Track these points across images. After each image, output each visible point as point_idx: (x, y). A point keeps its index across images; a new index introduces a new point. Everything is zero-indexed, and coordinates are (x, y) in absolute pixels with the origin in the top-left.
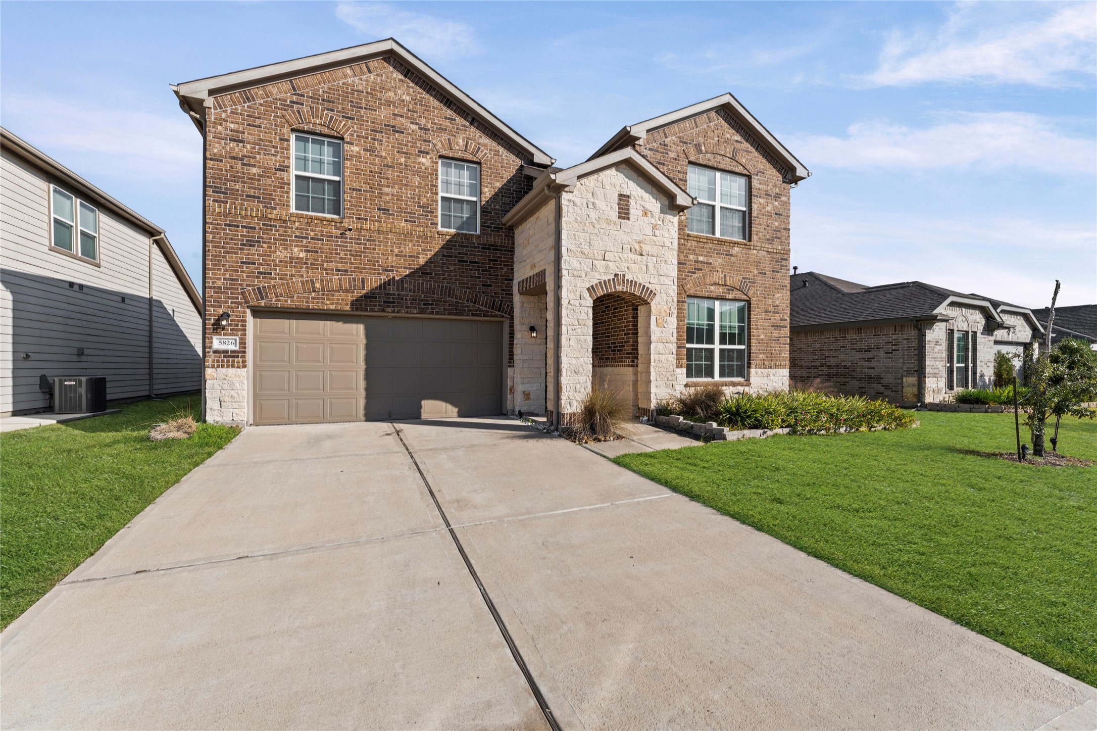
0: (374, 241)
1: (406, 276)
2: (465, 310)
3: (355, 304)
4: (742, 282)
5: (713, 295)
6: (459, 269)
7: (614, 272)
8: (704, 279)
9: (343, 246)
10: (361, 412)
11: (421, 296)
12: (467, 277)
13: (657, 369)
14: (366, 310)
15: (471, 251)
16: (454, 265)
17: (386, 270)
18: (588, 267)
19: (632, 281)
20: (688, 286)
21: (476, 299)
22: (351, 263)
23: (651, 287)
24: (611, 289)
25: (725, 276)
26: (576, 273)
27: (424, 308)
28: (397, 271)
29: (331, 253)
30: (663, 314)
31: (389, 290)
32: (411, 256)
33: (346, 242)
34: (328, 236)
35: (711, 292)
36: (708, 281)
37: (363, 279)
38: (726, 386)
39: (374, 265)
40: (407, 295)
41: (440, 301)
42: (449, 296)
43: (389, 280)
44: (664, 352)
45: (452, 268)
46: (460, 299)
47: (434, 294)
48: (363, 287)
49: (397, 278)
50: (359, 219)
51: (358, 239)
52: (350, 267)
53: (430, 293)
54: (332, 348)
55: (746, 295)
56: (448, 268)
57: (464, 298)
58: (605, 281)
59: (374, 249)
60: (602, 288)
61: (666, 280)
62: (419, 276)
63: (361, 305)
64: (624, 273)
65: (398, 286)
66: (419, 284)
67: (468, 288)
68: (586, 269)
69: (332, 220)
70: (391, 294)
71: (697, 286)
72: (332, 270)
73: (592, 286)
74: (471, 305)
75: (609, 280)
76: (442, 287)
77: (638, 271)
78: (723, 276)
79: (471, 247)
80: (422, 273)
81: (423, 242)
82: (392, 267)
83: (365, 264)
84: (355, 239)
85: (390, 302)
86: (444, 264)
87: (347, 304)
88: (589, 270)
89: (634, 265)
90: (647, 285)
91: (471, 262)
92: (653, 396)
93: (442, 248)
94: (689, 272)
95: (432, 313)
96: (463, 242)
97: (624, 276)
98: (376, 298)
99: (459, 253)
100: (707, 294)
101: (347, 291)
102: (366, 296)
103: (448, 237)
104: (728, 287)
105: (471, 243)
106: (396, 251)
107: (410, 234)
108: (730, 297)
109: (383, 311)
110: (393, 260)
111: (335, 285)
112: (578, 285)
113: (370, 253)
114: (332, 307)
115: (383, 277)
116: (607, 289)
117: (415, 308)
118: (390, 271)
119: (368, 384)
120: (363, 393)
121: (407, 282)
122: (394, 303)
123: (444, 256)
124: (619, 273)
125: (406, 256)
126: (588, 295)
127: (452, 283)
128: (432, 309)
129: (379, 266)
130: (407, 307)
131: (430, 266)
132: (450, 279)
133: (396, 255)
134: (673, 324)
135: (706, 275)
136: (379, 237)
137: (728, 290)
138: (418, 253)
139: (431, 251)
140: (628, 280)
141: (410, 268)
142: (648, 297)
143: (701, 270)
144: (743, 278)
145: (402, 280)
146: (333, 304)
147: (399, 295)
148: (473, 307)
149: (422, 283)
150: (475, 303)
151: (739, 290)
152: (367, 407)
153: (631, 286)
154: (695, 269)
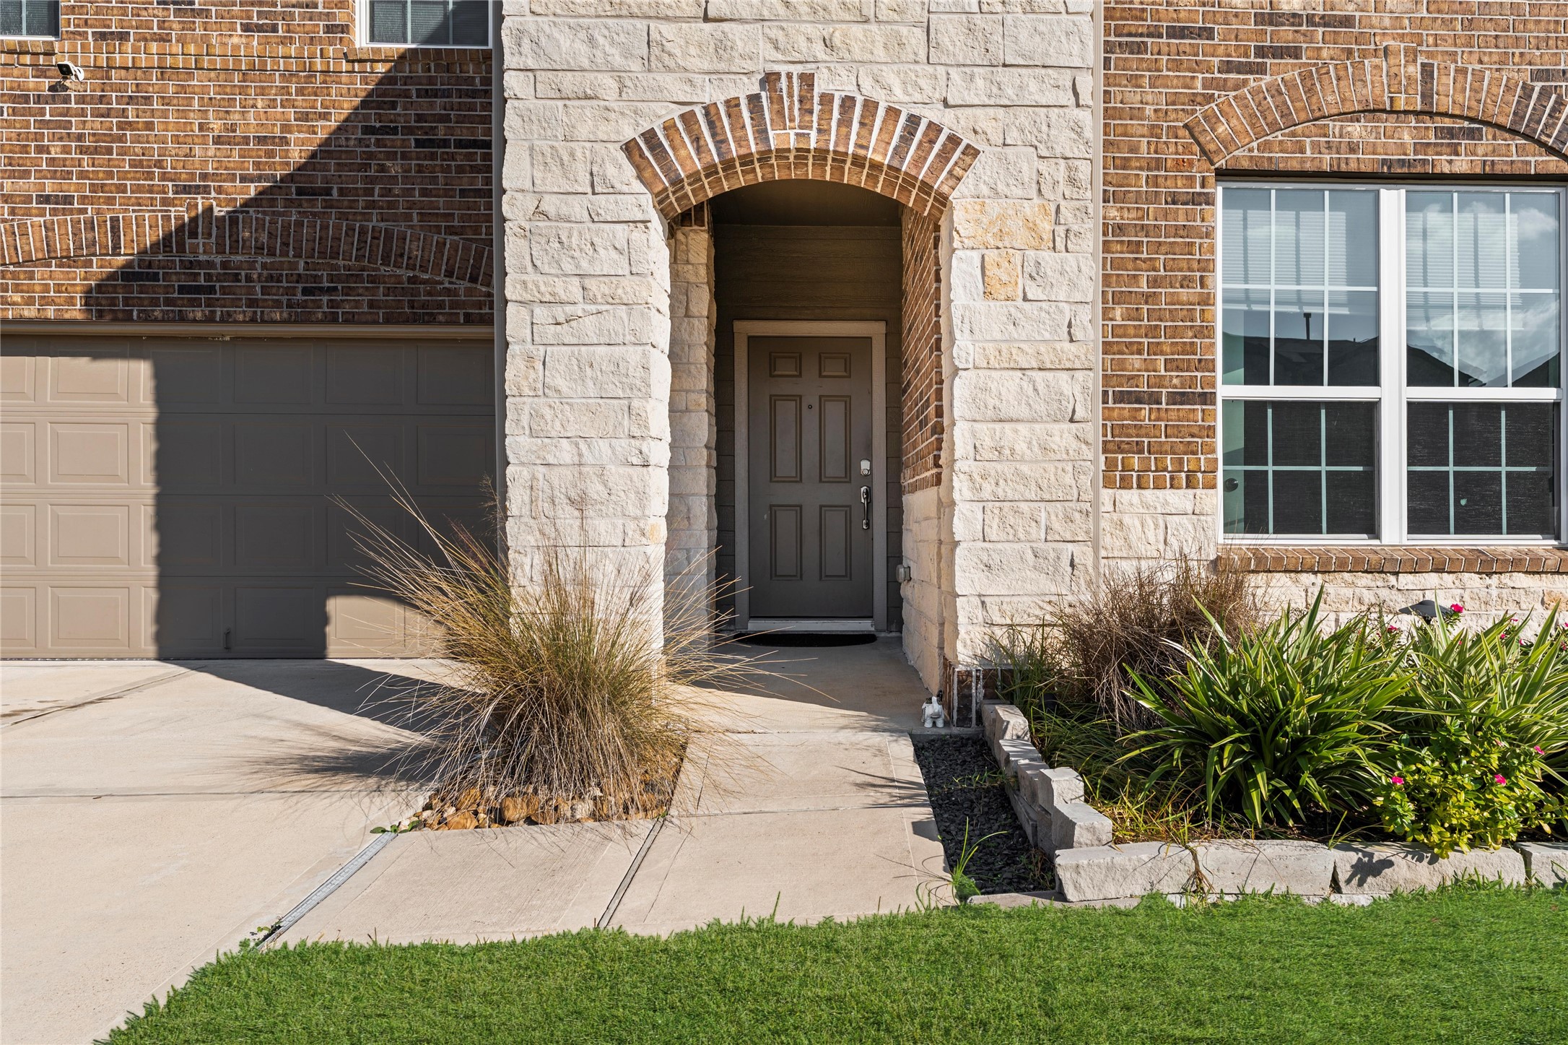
0: (148, 100)
1: (247, 204)
2: (441, 305)
3: (98, 298)
4: (1527, 91)
5: (1363, 161)
6: (420, 169)
7: (760, 68)
8: (1310, 91)
9: (59, 125)
10: (145, 628)
11: (293, 266)
12: (447, 193)
13: (988, 489)
14: (128, 318)
15: (461, 106)
16: (405, 156)
17: (186, 190)
18: (627, 54)
19: (848, 102)
20: (1222, 129)
21: (476, 267)
22: (82, 175)
23: (947, 120)
24: (740, 141)
25: (1427, 70)
26: (569, 82)
27: (304, 305)
28: (219, 190)
29: (25, 149)
30: (1021, 237)
31: (194, 251)
32: (261, 140)
33: (67, 113)
34: (14, 99)
35: (1353, 149)
36: (1329, 99)
37: (115, 220)
38: (1439, 570)
39: (150, 176)
40: (252, 265)
41: (358, 278)
42: (386, 261)
43: (194, 220)
44: (1024, 412)
45: (395, 168)
46: (424, 269)
47: (335, 255)
48: (116, 246)
49: (219, 211)
50: (102, 36)
51: (101, 99)
52: (79, 188)
53: (322, 254)
54: (56, 436)
55: (1551, 151)
56: (382, 168)
57: (437, 265)
58: (709, 111)
59: (149, 126)
60: (697, 140)
61: (1033, 86)
62: (289, 203)
63: (113, 302)
64: (808, 69)
65: (221, 237)
66: (286, 227)
67: (451, 231)
68: (618, 61)
69: (22, 51)
70: (200, 264)
71: (1274, 127)
72: (28, 199)
73: (650, 136)
74: (463, 285)
75: (732, 104)
76: (363, 231)
77: (880, 54)
78: (1415, 70)
79: (460, 94)
80: (300, 192)
81: (300, 92)
82: (204, 177)
83: (123, 176)
84: (92, 100)
85: (198, 290)
86: (371, 156)
87: (71, 301)
88: (635, 66)
89: (857, 30)
90: (931, 114)
91: (460, 144)
92: (965, 610)
93: (364, 104)
94: (1228, 67)
95: (333, 319)
96: (431, 81)
97: (807, 80)
98: (155, 277)
99: (420, 118)
100: (1326, 161)
101: (68, 260)
102: (127, 275)
103: (381, 68)
104: (1448, 123)
105: (459, 81)
106: (216, 125)
107: (257, 69)
108: (1462, 165)
109: (182, 319)
110: (207, 156)
111: (33, 244)
112: (583, 131)
113: (137, 140)
114: (30, 312)
115: (180, 212)
116: (720, 142)
117: (278, 304)
118: (197, 190)
119: (162, 544)
120: (150, 572)
121: (247, 223)
122: (211, 290)
123: (368, 130)
124: (783, 69)
125: (246, 140)
126: (630, 171)
127: (395, 218)
128: (332, 304)
129: (164, 177)
130: (252, 303)
131: (325, 168)
132: (391, 205)
133: (218, 140)
134: (1073, 285)
135: (1323, 72)
136: (164, 89)
137: (1451, 133)
138: (286, 128)
139: (325, 116)
140: (827, 99)
141: (260, 178)
142: (935, 171)
143: (1295, 53)
144: (1537, 75)
145: (233, 218)
146: (30, 302)
147: (225, 265)
148: (469, 292)
149: (299, 224)
150: (473, 279)
151: (1514, 132)
152: (162, 615)
153: (845, 122)
154: (1261, 52)
